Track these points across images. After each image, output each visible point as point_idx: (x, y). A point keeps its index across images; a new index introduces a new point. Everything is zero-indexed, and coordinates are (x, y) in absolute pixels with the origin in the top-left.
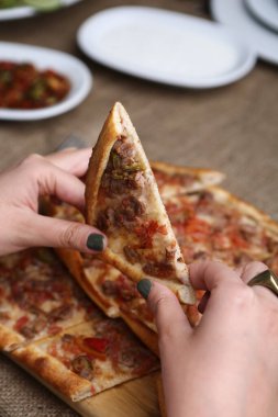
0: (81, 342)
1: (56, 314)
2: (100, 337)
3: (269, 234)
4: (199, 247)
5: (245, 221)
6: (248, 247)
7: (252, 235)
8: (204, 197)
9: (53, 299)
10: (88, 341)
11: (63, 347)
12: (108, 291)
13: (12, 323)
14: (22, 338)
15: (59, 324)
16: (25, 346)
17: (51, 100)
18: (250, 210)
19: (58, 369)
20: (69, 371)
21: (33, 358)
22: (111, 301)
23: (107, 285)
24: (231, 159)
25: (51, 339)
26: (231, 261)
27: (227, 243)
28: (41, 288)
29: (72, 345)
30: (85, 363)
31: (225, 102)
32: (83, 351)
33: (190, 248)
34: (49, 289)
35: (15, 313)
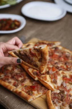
0: (29, 87)
1: (23, 81)
2: (34, 85)
4: (56, 61)
5: (67, 53)
6: (68, 60)
7: (69, 57)
8: (56, 48)
9: (21, 77)
10: (31, 87)
11: (25, 89)
12: (35, 74)
13: (12, 84)
14: (15, 87)
15: (24, 83)
16: (16, 89)
17: (16, 27)
18: (68, 51)
19: (24, 94)
20: (27, 94)
21: (18, 92)
22: (36, 76)
23: (34, 72)
24: (62, 38)
25: (22, 87)
26: (64, 64)
27: (63, 60)
28: (18, 75)
29: (27, 88)
30: (31, 92)
32: (30, 89)
33: (54, 62)
34: (20, 75)
35: (13, 81)
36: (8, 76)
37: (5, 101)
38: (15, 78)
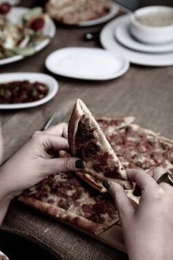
0: (91, 207)
1: (76, 196)
2: (99, 203)
3: (161, 142)
4: (133, 153)
5: (149, 137)
6: (154, 149)
8: (128, 129)
9: (72, 189)
11: (83, 211)
13: (56, 204)
14: (63, 210)
15: (78, 200)
16: (66, 213)
17: (41, 96)
18: (150, 132)
19: (85, 221)
20: (91, 222)
21: (72, 218)
22: (101, 185)
24: (131, 110)
25: (77, 208)
26: (149, 157)
27: (144, 149)
28: (65, 185)
29: (88, 209)
30: (97, 216)
31: (119, 84)
32: (94, 211)
33: (130, 154)
34: (68, 185)
35: (56, 199)
36: (45, 190)
37: (46, 238)
38: (60, 193)
